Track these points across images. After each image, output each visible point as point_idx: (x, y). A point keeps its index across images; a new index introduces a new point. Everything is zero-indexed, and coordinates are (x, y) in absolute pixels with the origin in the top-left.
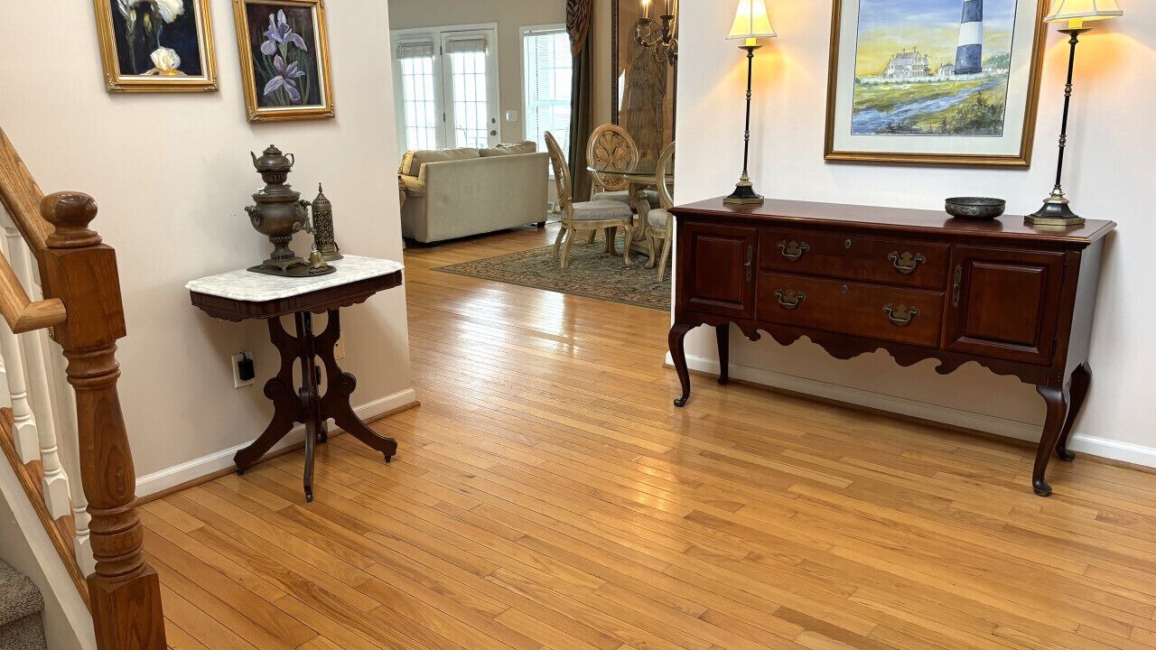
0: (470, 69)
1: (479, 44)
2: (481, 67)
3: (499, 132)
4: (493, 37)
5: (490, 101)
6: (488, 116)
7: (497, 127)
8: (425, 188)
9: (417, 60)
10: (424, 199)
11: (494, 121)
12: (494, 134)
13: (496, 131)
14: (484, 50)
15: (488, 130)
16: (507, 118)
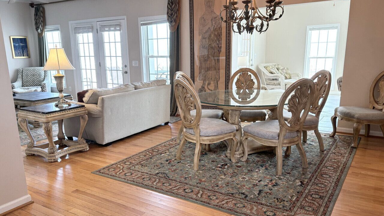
0: (112, 40)
1: (117, 26)
2: (118, 39)
3: (129, 72)
4: (124, 23)
5: (123, 56)
6: (122, 64)
7: (128, 69)
8: (102, 112)
9: (85, 35)
10: (101, 118)
11: (126, 66)
12: (126, 72)
13: (127, 71)
14: (120, 30)
15: (123, 71)
16: (133, 65)
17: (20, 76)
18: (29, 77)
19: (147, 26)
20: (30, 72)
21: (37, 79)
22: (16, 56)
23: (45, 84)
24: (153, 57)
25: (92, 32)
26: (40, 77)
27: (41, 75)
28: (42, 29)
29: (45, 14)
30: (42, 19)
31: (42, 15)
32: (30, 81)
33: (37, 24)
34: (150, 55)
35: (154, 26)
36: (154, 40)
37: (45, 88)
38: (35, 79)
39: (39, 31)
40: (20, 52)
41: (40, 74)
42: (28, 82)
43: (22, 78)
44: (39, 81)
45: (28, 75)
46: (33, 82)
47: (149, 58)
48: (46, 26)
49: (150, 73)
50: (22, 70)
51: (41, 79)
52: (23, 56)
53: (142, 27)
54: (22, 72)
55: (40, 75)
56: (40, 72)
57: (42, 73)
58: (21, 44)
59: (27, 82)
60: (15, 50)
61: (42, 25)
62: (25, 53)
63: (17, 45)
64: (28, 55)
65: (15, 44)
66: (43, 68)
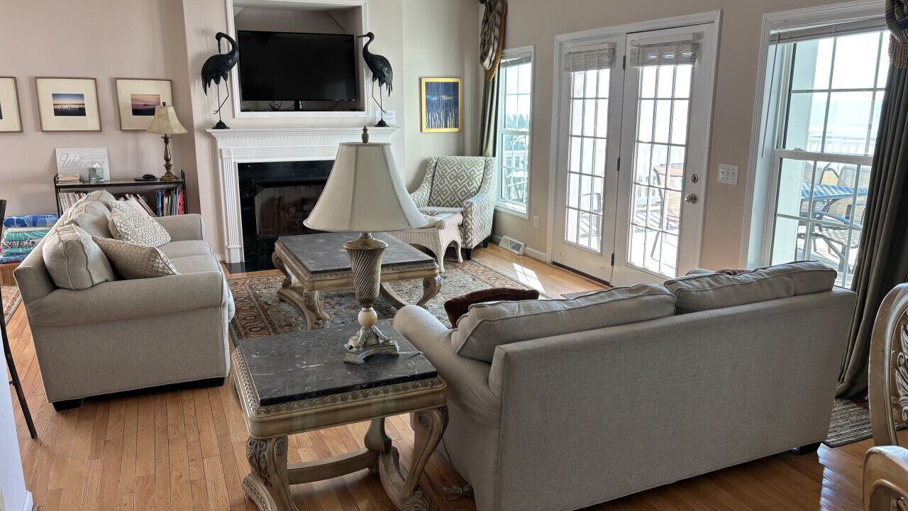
0: (665, 91)
1: (690, 50)
2: (684, 89)
3: (702, 198)
4: (709, 35)
5: (690, 146)
6: (685, 170)
7: (700, 189)
9: (591, 74)
11: (695, 179)
12: (693, 199)
13: (697, 195)
14: (692, 60)
15: (683, 192)
16: (720, 176)
17: (429, 176)
18: (447, 182)
19: (795, 45)
20: (450, 169)
21: (462, 187)
22: (429, 126)
23: (471, 204)
24: (799, 155)
25: (611, 64)
26: (470, 183)
27: (474, 179)
28: (493, 59)
29: (505, 19)
30: (497, 31)
31: (498, 22)
32: (447, 192)
33: (484, 45)
34: (790, 147)
35: (825, 44)
36: (814, 94)
37: (469, 215)
38: (459, 187)
39: (487, 63)
40: (440, 118)
41: (472, 175)
42: (442, 192)
43: (432, 183)
44: (466, 194)
45: (446, 177)
46: (453, 195)
47: (781, 159)
48: (506, 51)
49: (778, 212)
50: (435, 161)
51: (471, 189)
52: (446, 127)
53: (772, 48)
54: (436, 167)
55: (470, 178)
56: (473, 170)
57: (477, 173)
58: (444, 98)
59: (440, 193)
60: (428, 111)
61: (496, 47)
62: (451, 121)
63: (435, 98)
64: (456, 126)
65: (429, 96)
66: (482, 159)
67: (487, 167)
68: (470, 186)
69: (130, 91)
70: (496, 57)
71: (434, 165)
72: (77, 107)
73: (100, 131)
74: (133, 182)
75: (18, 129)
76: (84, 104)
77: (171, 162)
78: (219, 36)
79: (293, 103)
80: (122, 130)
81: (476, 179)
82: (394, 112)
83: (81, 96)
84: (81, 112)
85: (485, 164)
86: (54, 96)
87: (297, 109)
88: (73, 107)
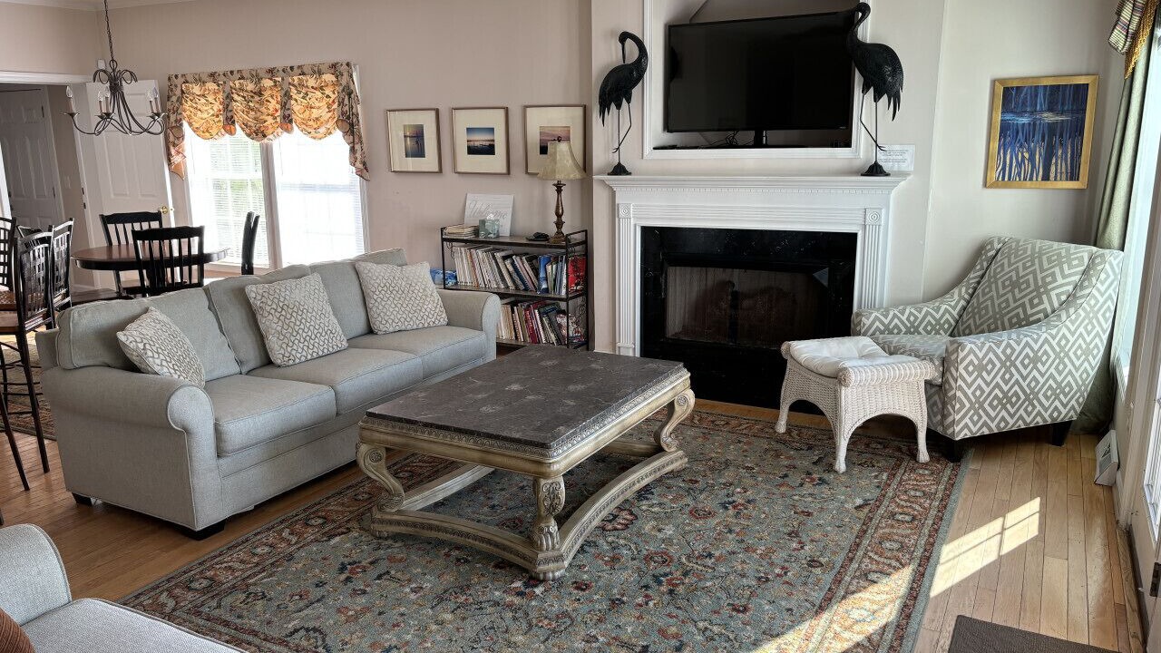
17: (975, 275)
20: (1010, 265)
21: (1016, 307)
22: (1004, 175)
27: (1047, 293)
32: (987, 313)
38: (1013, 305)
40: (1032, 159)
42: (979, 311)
43: (974, 290)
46: (996, 320)
50: (997, 246)
51: (1033, 314)
54: (994, 259)
55: (1041, 290)
57: (1060, 281)
58: (1049, 118)
59: (976, 310)
60: (1003, 147)
62: (1059, 165)
63: (1025, 120)
64: (1073, 176)
65: (1008, 117)
66: (1085, 251)
67: (1089, 271)
68: (1033, 306)
69: (539, 121)
70: (1140, 23)
71: (993, 253)
72: (487, 143)
73: (509, 172)
74: (525, 241)
75: (437, 170)
76: (493, 141)
77: (563, 219)
78: (624, 37)
79: (752, 133)
80: (527, 173)
81: (1053, 294)
82: (912, 149)
83: (491, 130)
84: (489, 150)
85: (1088, 266)
86: (469, 130)
87: (758, 144)
88: (484, 143)
